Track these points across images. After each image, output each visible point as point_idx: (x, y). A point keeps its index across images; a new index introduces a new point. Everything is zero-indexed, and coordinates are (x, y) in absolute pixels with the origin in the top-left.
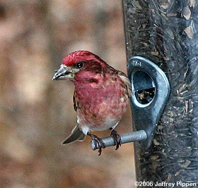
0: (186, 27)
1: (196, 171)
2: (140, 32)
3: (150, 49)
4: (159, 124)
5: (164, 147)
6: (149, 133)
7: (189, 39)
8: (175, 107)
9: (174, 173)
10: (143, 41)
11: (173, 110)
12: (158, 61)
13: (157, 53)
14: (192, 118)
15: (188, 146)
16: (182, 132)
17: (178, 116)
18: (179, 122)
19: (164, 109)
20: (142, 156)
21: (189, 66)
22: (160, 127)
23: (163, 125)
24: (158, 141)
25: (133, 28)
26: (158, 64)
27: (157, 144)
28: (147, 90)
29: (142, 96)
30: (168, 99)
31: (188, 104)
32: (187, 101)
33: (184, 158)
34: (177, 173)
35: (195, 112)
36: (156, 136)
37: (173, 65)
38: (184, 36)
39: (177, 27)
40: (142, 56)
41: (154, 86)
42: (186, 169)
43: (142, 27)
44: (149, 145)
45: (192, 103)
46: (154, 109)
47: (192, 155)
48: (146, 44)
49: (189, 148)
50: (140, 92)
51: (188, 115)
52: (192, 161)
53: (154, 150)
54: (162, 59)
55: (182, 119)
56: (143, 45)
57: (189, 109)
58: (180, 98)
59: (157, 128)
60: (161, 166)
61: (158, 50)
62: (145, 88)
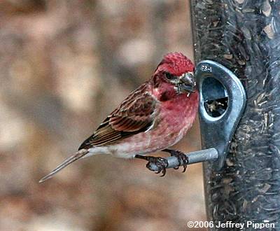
0: (265, 26)
1: (278, 196)
2: (210, 31)
3: (223, 52)
4: (233, 141)
5: (238, 168)
6: (221, 152)
7: (269, 39)
8: (252, 121)
9: (250, 199)
10: (213, 41)
11: (249, 124)
12: (231, 66)
13: (231, 57)
14: (272, 134)
15: (267, 167)
16: (260, 151)
17: (256, 132)
18: (256, 138)
19: (240, 123)
20: (212, 179)
21: (269, 71)
22: (234, 145)
23: (238, 143)
24: (232, 161)
25: (202, 26)
26: (232, 70)
27: (230, 164)
28: (218, 101)
29: (212, 107)
30: (243, 111)
31: (268, 117)
32: (267, 114)
33: (263, 182)
34: (255, 200)
35: (276, 126)
36: (229, 155)
37: (250, 70)
38: (264, 36)
39: (255, 24)
40: (213, 60)
41: (226, 96)
42: (265, 195)
43: (213, 25)
44: (221, 165)
45: (273, 115)
46: (227, 123)
47: (272, 178)
48: (217, 45)
49: (269, 169)
50: (210, 103)
51: (267, 130)
52: (272, 185)
53: (227, 171)
54: (237, 63)
55: (261, 135)
56: (214, 47)
57: (268, 124)
58: (258, 110)
59: (230, 145)
60: (235, 191)
61: (231, 53)
62: (216, 98)
